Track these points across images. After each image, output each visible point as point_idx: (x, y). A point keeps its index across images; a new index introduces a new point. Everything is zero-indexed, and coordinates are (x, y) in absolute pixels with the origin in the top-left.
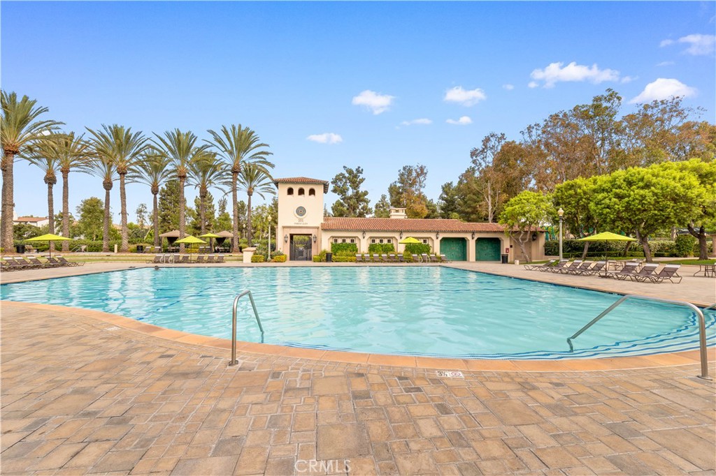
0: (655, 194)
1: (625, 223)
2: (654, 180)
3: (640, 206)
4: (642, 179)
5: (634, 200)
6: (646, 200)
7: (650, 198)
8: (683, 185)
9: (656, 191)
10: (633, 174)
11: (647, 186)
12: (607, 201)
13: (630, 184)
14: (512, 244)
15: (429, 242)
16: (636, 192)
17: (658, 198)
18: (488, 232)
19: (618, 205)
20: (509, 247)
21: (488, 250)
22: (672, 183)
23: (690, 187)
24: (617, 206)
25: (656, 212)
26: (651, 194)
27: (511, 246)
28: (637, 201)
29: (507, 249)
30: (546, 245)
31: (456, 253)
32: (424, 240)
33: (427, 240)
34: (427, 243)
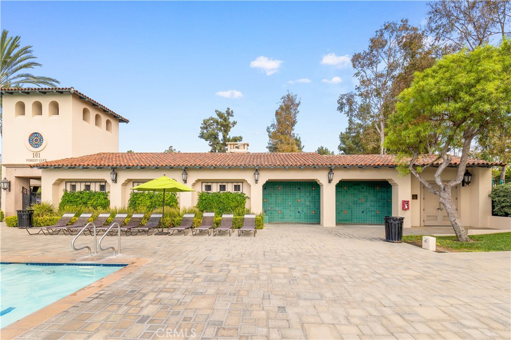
14: (417, 192)
15: (244, 190)
20: (408, 198)
21: (368, 204)
27: (415, 197)
29: (405, 203)
30: (495, 194)
31: (305, 209)
32: (235, 186)
33: (241, 184)
34: (241, 191)
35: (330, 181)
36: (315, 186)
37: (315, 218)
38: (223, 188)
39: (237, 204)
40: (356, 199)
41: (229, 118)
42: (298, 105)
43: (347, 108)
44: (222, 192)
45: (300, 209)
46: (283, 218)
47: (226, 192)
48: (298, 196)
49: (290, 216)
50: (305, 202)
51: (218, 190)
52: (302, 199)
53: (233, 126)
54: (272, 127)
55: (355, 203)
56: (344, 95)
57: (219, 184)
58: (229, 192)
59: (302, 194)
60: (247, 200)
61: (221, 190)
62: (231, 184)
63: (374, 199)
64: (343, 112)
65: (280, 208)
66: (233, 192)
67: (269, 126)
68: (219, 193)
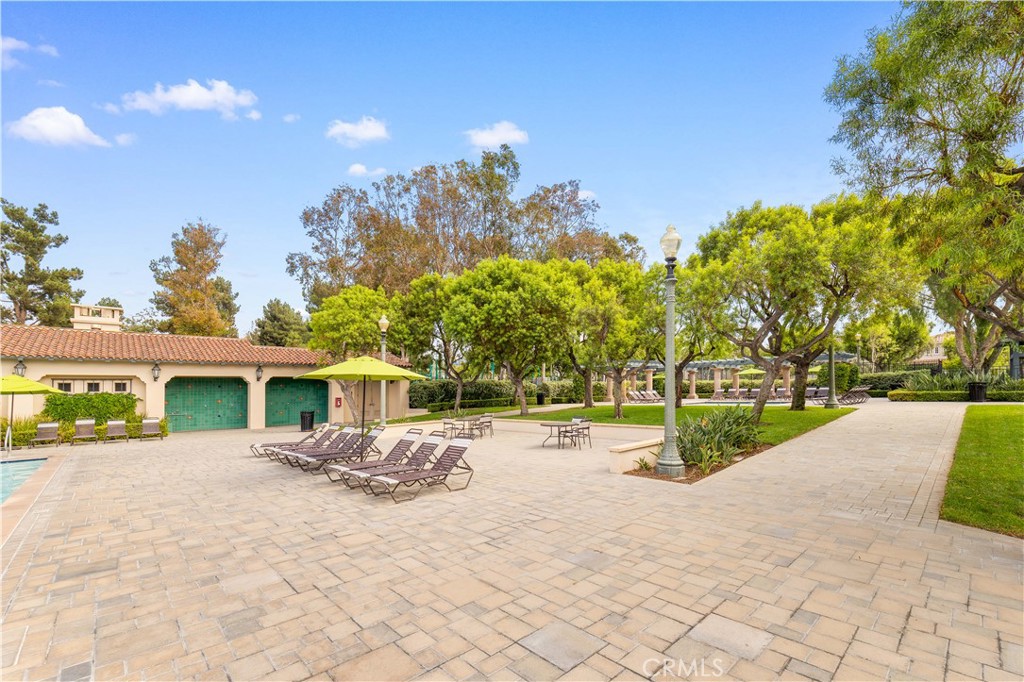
0: (523, 300)
1: (488, 350)
2: (524, 277)
3: (503, 320)
4: (509, 276)
5: (495, 308)
6: (511, 310)
7: (516, 308)
8: (557, 291)
9: (524, 295)
10: (501, 267)
11: (514, 287)
12: (462, 308)
13: (496, 281)
15: (134, 390)
16: (500, 294)
17: (528, 308)
18: (294, 366)
19: (476, 316)
20: (340, 395)
22: (545, 285)
23: (563, 294)
24: (473, 318)
25: (524, 331)
26: (517, 298)
28: (500, 310)
29: (338, 400)
31: (228, 412)
32: (89, 384)
33: (128, 383)
34: (128, 391)
35: (258, 379)
36: (240, 384)
37: (242, 422)
38: (93, 387)
39: (122, 409)
40: (293, 398)
41: (44, 228)
42: (221, 245)
43: (300, 272)
44: (92, 393)
45: (221, 413)
46: (195, 425)
47: (100, 392)
48: (218, 396)
49: (206, 421)
50: (228, 402)
51: (86, 390)
52: (225, 400)
53: (57, 245)
54: (163, 263)
55: (293, 402)
56: (296, 255)
57: (86, 382)
58: (107, 393)
59: (224, 394)
60: (138, 404)
61: (89, 390)
62: (110, 382)
63: (315, 397)
64: (295, 277)
65: (190, 413)
66: (114, 392)
67: (157, 260)
68: (87, 394)
